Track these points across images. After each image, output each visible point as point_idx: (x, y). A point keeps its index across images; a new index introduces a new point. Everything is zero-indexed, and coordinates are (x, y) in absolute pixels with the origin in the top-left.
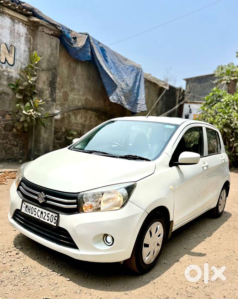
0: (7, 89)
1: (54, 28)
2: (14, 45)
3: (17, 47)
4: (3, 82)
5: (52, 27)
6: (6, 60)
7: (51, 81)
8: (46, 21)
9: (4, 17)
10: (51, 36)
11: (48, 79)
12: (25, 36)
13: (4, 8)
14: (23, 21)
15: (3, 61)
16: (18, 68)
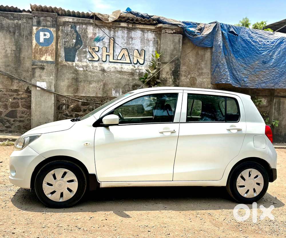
0: (139, 82)
1: (176, 27)
2: (144, 49)
3: (147, 50)
4: (135, 78)
5: (174, 27)
6: (138, 61)
7: (174, 70)
8: (169, 24)
9: (136, 31)
10: (174, 34)
11: (171, 70)
12: (153, 40)
13: (136, 25)
14: (151, 30)
15: (136, 62)
16: (147, 65)
